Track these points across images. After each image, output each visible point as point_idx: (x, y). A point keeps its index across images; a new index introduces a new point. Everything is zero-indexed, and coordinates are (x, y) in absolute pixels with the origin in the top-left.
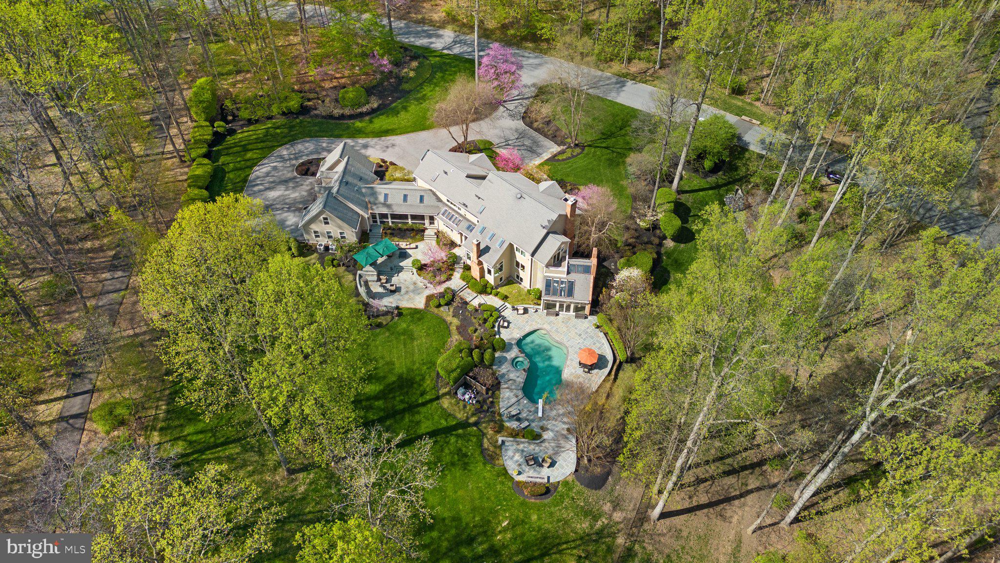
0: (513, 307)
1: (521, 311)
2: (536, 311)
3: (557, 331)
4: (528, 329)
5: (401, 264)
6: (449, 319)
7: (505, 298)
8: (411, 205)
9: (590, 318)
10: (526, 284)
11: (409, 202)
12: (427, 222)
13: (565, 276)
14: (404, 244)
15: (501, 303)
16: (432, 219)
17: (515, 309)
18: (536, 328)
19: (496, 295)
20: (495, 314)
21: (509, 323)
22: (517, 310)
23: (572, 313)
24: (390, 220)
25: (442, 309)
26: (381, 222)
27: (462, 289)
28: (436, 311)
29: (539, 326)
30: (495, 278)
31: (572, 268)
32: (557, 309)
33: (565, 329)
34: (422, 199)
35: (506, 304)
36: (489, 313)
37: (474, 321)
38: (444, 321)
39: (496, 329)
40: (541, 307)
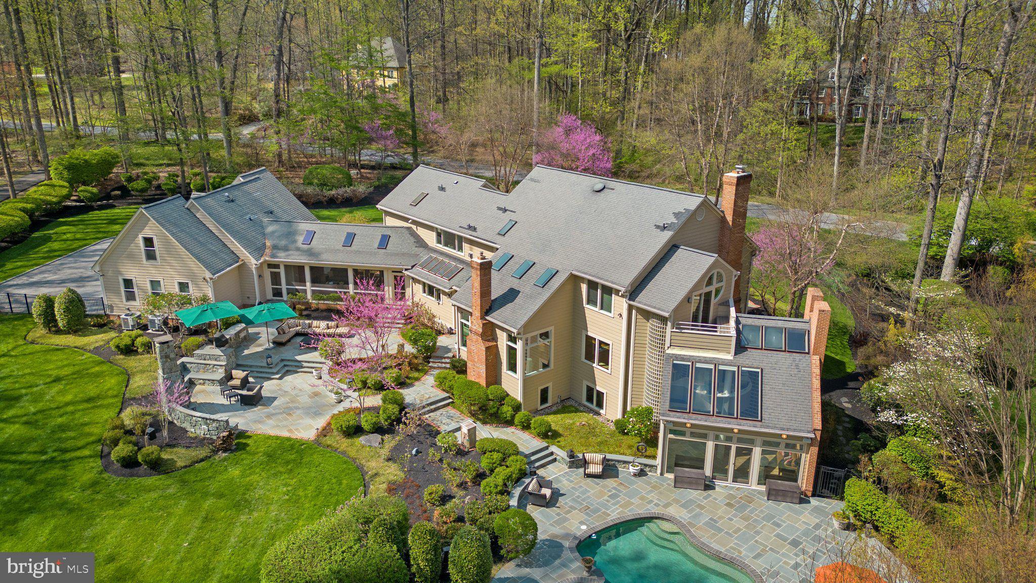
0: (572, 456)
1: (596, 469)
2: (641, 473)
3: (712, 523)
4: (615, 514)
5: (299, 358)
6: (372, 465)
7: (549, 435)
8: (358, 252)
9: (814, 502)
10: (612, 411)
11: (353, 247)
12: (389, 291)
13: (729, 357)
14: (323, 324)
15: (538, 443)
16: (400, 283)
17: (576, 462)
18: (642, 512)
19: (526, 426)
20: (514, 465)
21: (556, 494)
22: (585, 463)
23: (754, 485)
24: (308, 286)
25: (362, 440)
26: (289, 292)
27: (434, 406)
28: (344, 443)
29: (654, 510)
30: (526, 381)
31: (748, 335)
32: (708, 471)
33: (738, 523)
34: (384, 241)
35: (553, 448)
36: (496, 456)
37: (448, 474)
38: (360, 468)
39: (514, 502)
40: (658, 462)
